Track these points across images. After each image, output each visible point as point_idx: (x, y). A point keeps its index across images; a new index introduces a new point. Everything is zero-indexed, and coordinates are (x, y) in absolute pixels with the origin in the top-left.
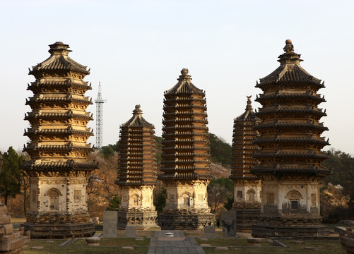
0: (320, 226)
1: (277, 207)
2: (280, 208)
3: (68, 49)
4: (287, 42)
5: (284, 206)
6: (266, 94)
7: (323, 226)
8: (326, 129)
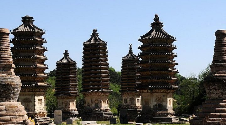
0: (173, 117)
1: (150, 107)
2: (152, 107)
3: (33, 20)
4: (156, 16)
5: (154, 106)
6: (144, 45)
7: (175, 117)
8: (177, 64)
